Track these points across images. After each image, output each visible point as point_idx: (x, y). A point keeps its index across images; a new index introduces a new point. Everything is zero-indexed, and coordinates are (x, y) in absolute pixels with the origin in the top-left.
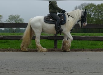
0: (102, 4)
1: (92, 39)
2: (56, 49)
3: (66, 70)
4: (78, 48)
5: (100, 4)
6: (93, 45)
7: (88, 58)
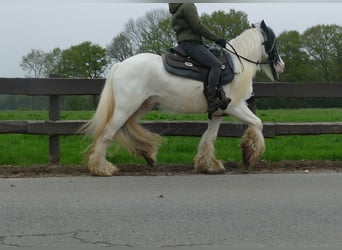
0: (215, 14)
1: (177, 132)
2: (54, 166)
3: (82, 241)
4: (131, 163)
5: (210, 14)
6: (182, 150)
7: (161, 196)
